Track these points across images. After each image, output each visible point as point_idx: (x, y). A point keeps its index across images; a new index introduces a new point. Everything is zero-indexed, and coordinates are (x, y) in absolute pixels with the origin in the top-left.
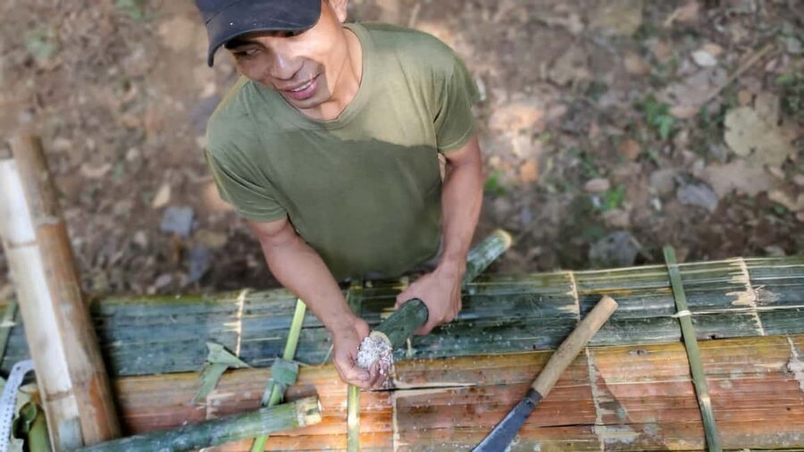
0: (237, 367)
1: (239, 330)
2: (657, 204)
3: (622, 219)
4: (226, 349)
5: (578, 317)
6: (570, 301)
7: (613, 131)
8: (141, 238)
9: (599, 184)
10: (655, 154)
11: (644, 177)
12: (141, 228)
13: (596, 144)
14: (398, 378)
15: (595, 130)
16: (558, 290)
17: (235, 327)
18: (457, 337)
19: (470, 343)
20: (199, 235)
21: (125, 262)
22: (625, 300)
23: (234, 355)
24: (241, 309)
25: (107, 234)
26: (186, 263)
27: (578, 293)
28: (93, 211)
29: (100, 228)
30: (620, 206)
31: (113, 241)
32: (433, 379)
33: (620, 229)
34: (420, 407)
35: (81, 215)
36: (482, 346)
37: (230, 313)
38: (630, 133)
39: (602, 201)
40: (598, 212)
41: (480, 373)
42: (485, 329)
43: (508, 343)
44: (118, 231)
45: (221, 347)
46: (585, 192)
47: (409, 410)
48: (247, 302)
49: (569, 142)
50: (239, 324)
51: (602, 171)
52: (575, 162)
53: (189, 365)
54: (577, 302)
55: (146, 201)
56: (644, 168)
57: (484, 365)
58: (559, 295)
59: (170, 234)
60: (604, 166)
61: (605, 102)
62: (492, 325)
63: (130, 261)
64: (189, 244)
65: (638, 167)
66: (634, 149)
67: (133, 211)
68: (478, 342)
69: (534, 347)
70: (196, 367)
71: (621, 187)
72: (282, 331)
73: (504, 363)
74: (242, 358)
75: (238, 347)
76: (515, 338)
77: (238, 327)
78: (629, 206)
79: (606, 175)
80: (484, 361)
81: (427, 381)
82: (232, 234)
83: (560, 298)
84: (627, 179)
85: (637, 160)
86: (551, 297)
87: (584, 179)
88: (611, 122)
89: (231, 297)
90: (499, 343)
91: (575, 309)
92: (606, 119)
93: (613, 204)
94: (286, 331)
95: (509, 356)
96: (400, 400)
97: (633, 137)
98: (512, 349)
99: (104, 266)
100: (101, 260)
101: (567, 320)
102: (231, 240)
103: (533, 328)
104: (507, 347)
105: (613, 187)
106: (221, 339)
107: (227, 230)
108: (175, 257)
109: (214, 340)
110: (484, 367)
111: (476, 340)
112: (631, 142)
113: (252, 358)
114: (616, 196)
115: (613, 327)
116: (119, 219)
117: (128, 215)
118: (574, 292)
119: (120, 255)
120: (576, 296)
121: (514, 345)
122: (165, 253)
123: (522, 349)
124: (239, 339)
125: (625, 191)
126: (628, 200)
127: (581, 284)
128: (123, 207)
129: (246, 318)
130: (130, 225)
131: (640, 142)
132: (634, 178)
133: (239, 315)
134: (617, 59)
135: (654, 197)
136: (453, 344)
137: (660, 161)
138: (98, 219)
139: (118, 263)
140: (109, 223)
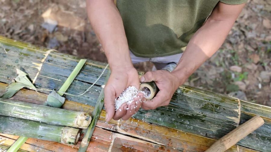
0: (31, 89)
1: (39, 69)
2: (260, 86)
3: (243, 87)
4: (28, 76)
5: (237, 126)
6: (235, 115)
7: (249, 48)
8: (31, 27)
9: (237, 69)
10: (265, 64)
11: (258, 72)
12: (34, 23)
13: (240, 51)
14: (120, 126)
15: (241, 46)
16: (229, 106)
17: (38, 66)
18: (162, 114)
19: (169, 119)
20: (56, 34)
21: (21, 35)
22: (268, 125)
23: (32, 82)
24: (45, 58)
25: (18, 21)
26: (46, 44)
27: (241, 111)
28: (16, 10)
29: (17, 18)
30: (243, 81)
31: (19, 25)
32: (141, 134)
33: (241, 90)
34: (128, 148)
35: (10, 10)
36: (176, 124)
37: (39, 58)
38: (257, 52)
39: (236, 76)
40: (233, 81)
41: (170, 140)
42: (181, 115)
43: (192, 127)
44: (24, 21)
45: (25, 74)
46: (229, 69)
47: (120, 147)
48: (50, 55)
49: (228, 47)
50: (41, 65)
51: (240, 64)
52: (229, 56)
53: (5, 79)
54: (239, 117)
55: (40, 14)
56: (258, 68)
57: (173, 136)
58: (229, 109)
59: (45, 29)
60: (241, 62)
61: (249, 35)
62: (185, 114)
63: (23, 35)
64: (51, 36)
65: (256, 67)
66: (257, 59)
67: (33, 15)
68: (174, 121)
69: (206, 134)
70: (8, 81)
71: (246, 73)
72: (64, 77)
73: (186, 138)
74: (35, 85)
75: (36, 78)
76: (197, 126)
77: (40, 67)
78: (248, 82)
79: (241, 66)
80: (174, 133)
81: (137, 133)
82: (70, 38)
83: (229, 111)
84: (250, 70)
85: (257, 64)
86: (224, 109)
87: (231, 64)
88: (249, 44)
89: (43, 50)
90: (187, 126)
91: (237, 120)
92: (248, 42)
93: (240, 79)
94: (65, 78)
95: (191, 135)
96: (117, 140)
97: (258, 54)
98: (193, 132)
99: (11, 34)
100: (11, 31)
101: (230, 125)
102: (69, 40)
103: (209, 123)
104: (190, 129)
105: (242, 72)
106: (28, 70)
107: (69, 36)
108: (43, 39)
109: (23, 70)
110: (173, 137)
111: (173, 119)
112: (256, 55)
113: (41, 87)
114: (243, 76)
115: (257, 139)
116: (26, 16)
117: (30, 17)
118: (239, 111)
119: (20, 31)
120: (240, 113)
121: (195, 129)
122: (39, 37)
123: (199, 133)
124: (38, 74)
125: (247, 75)
126: (247, 79)
127: (244, 108)
128: (29, 12)
129: (46, 63)
130: (29, 20)
131: (260, 57)
132: (253, 72)
133: (43, 60)
134: (260, 19)
135: (260, 82)
136: (159, 117)
137: (267, 67)
138: (17, 14)
139: (18, 34)
140: (21, 17)
